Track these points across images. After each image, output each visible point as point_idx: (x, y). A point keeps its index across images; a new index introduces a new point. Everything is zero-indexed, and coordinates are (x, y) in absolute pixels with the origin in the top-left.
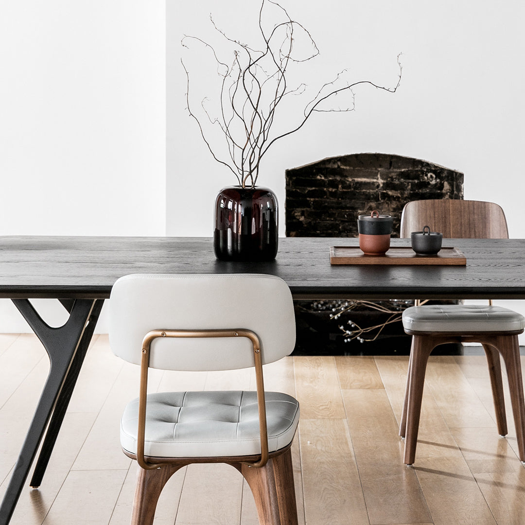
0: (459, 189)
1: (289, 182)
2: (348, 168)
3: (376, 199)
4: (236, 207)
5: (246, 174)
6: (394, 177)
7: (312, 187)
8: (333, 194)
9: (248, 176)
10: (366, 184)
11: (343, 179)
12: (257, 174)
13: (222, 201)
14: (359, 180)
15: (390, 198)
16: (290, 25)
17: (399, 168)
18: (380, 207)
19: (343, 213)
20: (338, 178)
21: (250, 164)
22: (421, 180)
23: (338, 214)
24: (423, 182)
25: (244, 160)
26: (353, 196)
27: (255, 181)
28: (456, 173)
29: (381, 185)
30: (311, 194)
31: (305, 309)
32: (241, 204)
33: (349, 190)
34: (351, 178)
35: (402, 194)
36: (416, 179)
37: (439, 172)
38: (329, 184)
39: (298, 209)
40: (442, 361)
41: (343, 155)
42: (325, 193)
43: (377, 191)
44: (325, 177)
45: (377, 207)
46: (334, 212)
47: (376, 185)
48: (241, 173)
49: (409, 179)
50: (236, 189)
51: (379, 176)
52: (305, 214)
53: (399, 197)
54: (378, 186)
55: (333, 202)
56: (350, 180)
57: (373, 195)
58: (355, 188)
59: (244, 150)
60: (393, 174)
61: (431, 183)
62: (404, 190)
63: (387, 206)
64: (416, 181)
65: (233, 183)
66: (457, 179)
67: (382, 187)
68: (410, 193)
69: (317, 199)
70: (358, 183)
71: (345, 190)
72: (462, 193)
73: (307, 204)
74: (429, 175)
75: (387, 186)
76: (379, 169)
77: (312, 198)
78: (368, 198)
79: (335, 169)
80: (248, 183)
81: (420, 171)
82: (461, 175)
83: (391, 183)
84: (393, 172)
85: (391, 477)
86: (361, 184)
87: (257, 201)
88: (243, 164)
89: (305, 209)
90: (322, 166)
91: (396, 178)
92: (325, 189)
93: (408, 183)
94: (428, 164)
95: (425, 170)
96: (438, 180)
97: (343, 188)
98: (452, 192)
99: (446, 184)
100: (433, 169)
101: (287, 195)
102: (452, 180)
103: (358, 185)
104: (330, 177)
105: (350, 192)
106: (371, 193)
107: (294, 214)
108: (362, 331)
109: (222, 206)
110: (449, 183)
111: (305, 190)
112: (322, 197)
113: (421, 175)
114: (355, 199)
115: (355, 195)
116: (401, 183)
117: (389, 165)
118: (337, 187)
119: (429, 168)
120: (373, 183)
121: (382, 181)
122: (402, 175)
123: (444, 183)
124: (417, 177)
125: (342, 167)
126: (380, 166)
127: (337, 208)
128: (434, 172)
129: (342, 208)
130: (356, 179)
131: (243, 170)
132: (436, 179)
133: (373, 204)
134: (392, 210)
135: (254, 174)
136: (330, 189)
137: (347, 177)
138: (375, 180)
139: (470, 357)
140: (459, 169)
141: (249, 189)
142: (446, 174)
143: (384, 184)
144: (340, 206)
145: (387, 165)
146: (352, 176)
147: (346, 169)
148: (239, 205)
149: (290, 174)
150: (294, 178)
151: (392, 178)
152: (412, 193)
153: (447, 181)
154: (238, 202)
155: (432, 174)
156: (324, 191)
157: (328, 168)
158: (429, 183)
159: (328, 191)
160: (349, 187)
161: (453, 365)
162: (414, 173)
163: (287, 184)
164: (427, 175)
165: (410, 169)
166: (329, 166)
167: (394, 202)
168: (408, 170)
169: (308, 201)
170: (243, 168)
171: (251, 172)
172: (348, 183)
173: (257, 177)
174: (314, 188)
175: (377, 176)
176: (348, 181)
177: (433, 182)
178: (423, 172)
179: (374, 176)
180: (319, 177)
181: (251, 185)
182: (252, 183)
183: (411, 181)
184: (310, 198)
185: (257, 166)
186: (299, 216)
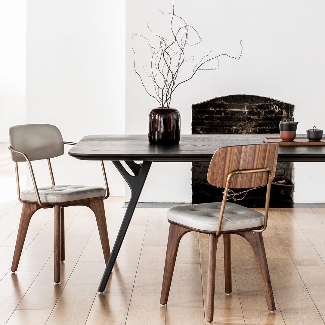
0: (292, 114)
1: (194, 112)
2: (227, 103)
3: (244, 121)
4: (159, 118)
5: (164, 101)
6: (254, 108)
7: (207, 114)
8: (219, 118)
9: (165, 102)
10: (238, 112)
11: (225, 110)
12: (170, 101)
13: (153, 115)
14: (234, 110)
15: (252, 120)
16: (186, 27)
17: (257, 103)
18: (246, 125)
19: (225, 129)
20: (222, 109)
21: (167, 96)
22: (270, 110)
23: (222, 129)
24: (271, 111)
25: (163, 95)
26: (230, 119)
27: (169, 105)
28: (290, 105)
29: (247, 113)
30: (206, 118)
31: (203, 182)
32: (162, 117)
33: (228, 116)
34: (229, 109)
35: (259, 118)
36: (267, 109)
37: (280, 105)
38: (216, 112)
39: (199, 127)
40: (281, 211)
41: (224, 96)
42: (214, 118)
43: (244, 116)
44: (214, 109)
45: (244, 125)
46: (219, 128)
47: (244, 113)
48: (162, 101)
49: (263, 109)
50: (159, 109)
51: (245, 108)
52: (203, 130)
53: (257, 119)
54: (245, 113)
55: (219, 123)
56: (229, 110)
57: (242, 118)
58: (232, 115)
59: (163, 90)
60: (254, 106)
61: (275, 111)
62: (260, 115)
63: (250, 124)
64: (267, 110)
65: (158, 106)
66: (291, 109)
67: (247, 114)
68: (263, 117)
69: (210, 121)
70: (233, 112)
71: (226, 116)
72: (294, 116)
73: (204, 124)
74: (274, 106)
75: (250, 113)
76: (246, 104)
77: (207, 120)
78: (239, 120)
79: (220, 104)
80: (165, 106)
81: (269, 104)
82: (293, 106)
83: (252, 112)
84: (254, 105)
85: (250, 267)
86: (235, 112)
87: (169, 115)
88: (162, 97)
89: (203, 127)
90: (212, 103)
91: (255, 109)
92: (214, 115)
93: (262, 111)
94: (274, 101)
95: (272, 104)
96: (280, 110)
97: (225, 114)
98: (288, 116)
99: (284, 111)
100: (277, 103)
101: (193, 119)
102: (288, 109)
103: (233, 113)
104: (217, 109)
105: (229, 117)
106: (241, 117)
107: (197, 129)
108: (235, 194)
109: (153, 118)
110: (286, 111)
111: (203, 116)
112: (213, 120)
113: (270, 107)
114: (231, 121)
115: (232, 118)
116: (258, 111)
117: (251, 101)
118: (222, 115)
119: (274, 103)
120: (242, 112)
121: (247, 111)
122: (259, 107)
123: (283, 111)
124: (268, 108)
125: (224, 103)
126: (246, 102)
127: (222, 126)
128: (278, 105)
129: (224, 126)
130: (232, 110)
131: (163, 100)
132: (278, 108)
133: (242, 124)
134: (253, 127)
135: (168, 101)
136: (217, 116)
137: (227, 108)
138: (243, 110)
139: (298, 208)
140: (292, 103)
141: (166, 109)
142: (284, 106)
143: (248, 112)
144: (223, 125)
145: (250, 101)
146: (229, 108)
147: (226, 104)
148: (161, 117)
149: (194, 107)
150: (197, 110)
151: (253, 108)
152: (265, 117)
153: (285, 110)
154: (160, 115)
155: (276, 106)
156: (214, 116)
157: (216, 104)
158: (274, 111)
159: (216, 116)
160: (228, 114)
161: (287, 213)
162: (266, 106)
163: (192, 113)
164: (273, 107)
165: (263, 103)
166: (217, 102)
167: (254, 122)
168: (262, 104)
169: (205, 122)
170: (163, 99)
171: (167, 100)
172: (227, 112)
173: (170, 103)
174: (208, 115)
175: (244, 107)
176: (228, 111)
177: (277, 111)
178: (271, 105)
179: (243, 107)
180: (211, 109)
181: (167, 107)
182: (168, 106)
183: (264, 110)
184: (206, 120)
185: (170, 98)
186: (200, 130)
